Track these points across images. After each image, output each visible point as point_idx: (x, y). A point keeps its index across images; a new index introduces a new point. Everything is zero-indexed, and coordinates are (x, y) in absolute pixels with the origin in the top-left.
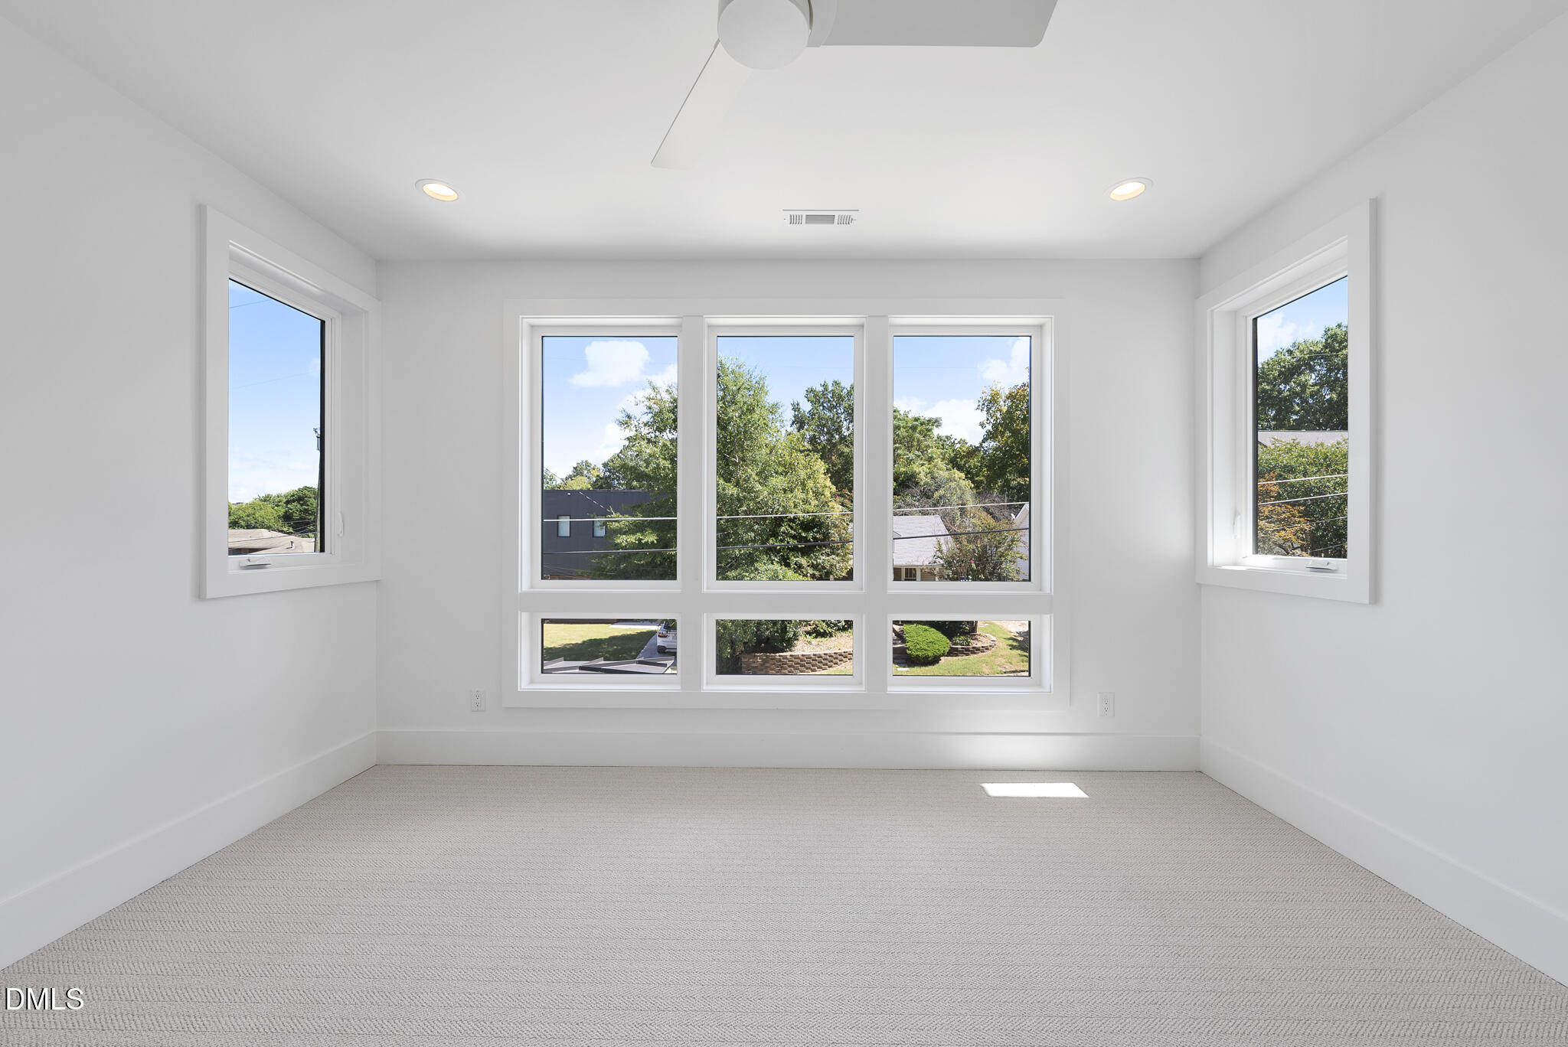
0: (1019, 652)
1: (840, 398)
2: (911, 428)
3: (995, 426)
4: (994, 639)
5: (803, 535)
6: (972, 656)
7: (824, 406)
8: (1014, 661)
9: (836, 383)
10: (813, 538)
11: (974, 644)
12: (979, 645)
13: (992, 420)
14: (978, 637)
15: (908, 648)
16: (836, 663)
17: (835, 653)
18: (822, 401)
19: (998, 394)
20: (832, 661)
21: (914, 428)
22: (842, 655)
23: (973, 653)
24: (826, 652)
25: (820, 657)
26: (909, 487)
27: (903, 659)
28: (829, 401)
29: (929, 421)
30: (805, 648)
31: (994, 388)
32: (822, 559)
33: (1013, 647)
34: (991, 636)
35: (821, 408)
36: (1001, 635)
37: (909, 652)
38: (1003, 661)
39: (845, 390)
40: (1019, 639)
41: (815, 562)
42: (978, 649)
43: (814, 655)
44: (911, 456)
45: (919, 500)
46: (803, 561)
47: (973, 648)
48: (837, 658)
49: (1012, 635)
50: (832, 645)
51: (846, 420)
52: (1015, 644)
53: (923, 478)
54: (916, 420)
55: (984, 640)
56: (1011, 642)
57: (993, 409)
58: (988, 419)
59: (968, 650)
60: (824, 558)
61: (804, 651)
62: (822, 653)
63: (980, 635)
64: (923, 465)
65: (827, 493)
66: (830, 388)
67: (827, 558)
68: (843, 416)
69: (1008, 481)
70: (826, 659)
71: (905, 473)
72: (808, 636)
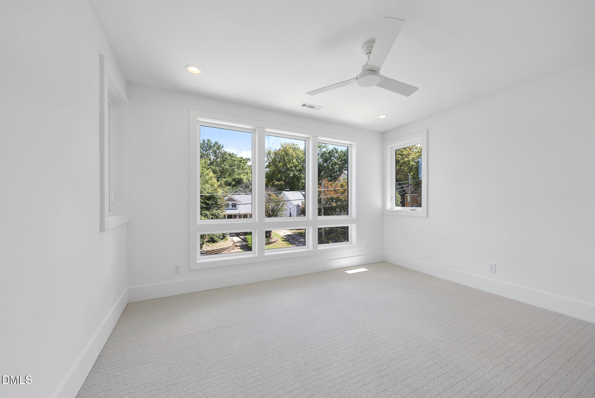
0: (285, 242)
1: (210, 147)
2: (239, 161)
3: (270, 163)
4: (277, 238)
5: (207, 202)
6: (270, 245)
7: (203, 149)
8: (285, 245)
9: (209, 140)
10: (212, 203)
11: (271, 241)
12: (273, 241)
13: (268, 161)
14: (272, 238)
15: (248, 244)
16: (221, 253)
17: (220, 249)
18: (202, 147)
19: (270, 152)
20: (219, 252)
21: (240, 161)
22: (223, 249)
23: (271, 244)
24: (216, 249)
25: (214, 250)
26: (240, 184)
27: (246, 248)
28: (206, 148)
29: (246, 159)
30: (207, 248)
31: (269, 149)
32: (214, 211)
33: (283, 241)
34: (276, 237)
35: (202, 150)
36: (279, 237)
37: (249, 245)
38: (281, 245)
39: (212, 144)
40: (285, 238)
41: (212, 213)
42: (272, 242)
43: (211, 250)
44: (240, 171)
45: (244, 189)
46: (208, 213)
47: (271, 242)
48: (221, 251)
49: (282, 237)
50: (218, 245)
51: (213, 156)
52: (284, 239)
53: (245, 181)
54: (241, 158)
55: (274, 239)
56: (282, 239)
57: (269, 157)
58: (267, 160)
59: (269, 243)
60: (215, 211)
61: (207, 249)
62: (215, 249)
63: (272, 237)
64: (244, 176)
65: (216, 186)
66: (206, 142)
67: (217, 211)
68: (211, 154)
69: (274, 183)
70: (217, 251)
71: (238, 178)
72: (207, 243)
